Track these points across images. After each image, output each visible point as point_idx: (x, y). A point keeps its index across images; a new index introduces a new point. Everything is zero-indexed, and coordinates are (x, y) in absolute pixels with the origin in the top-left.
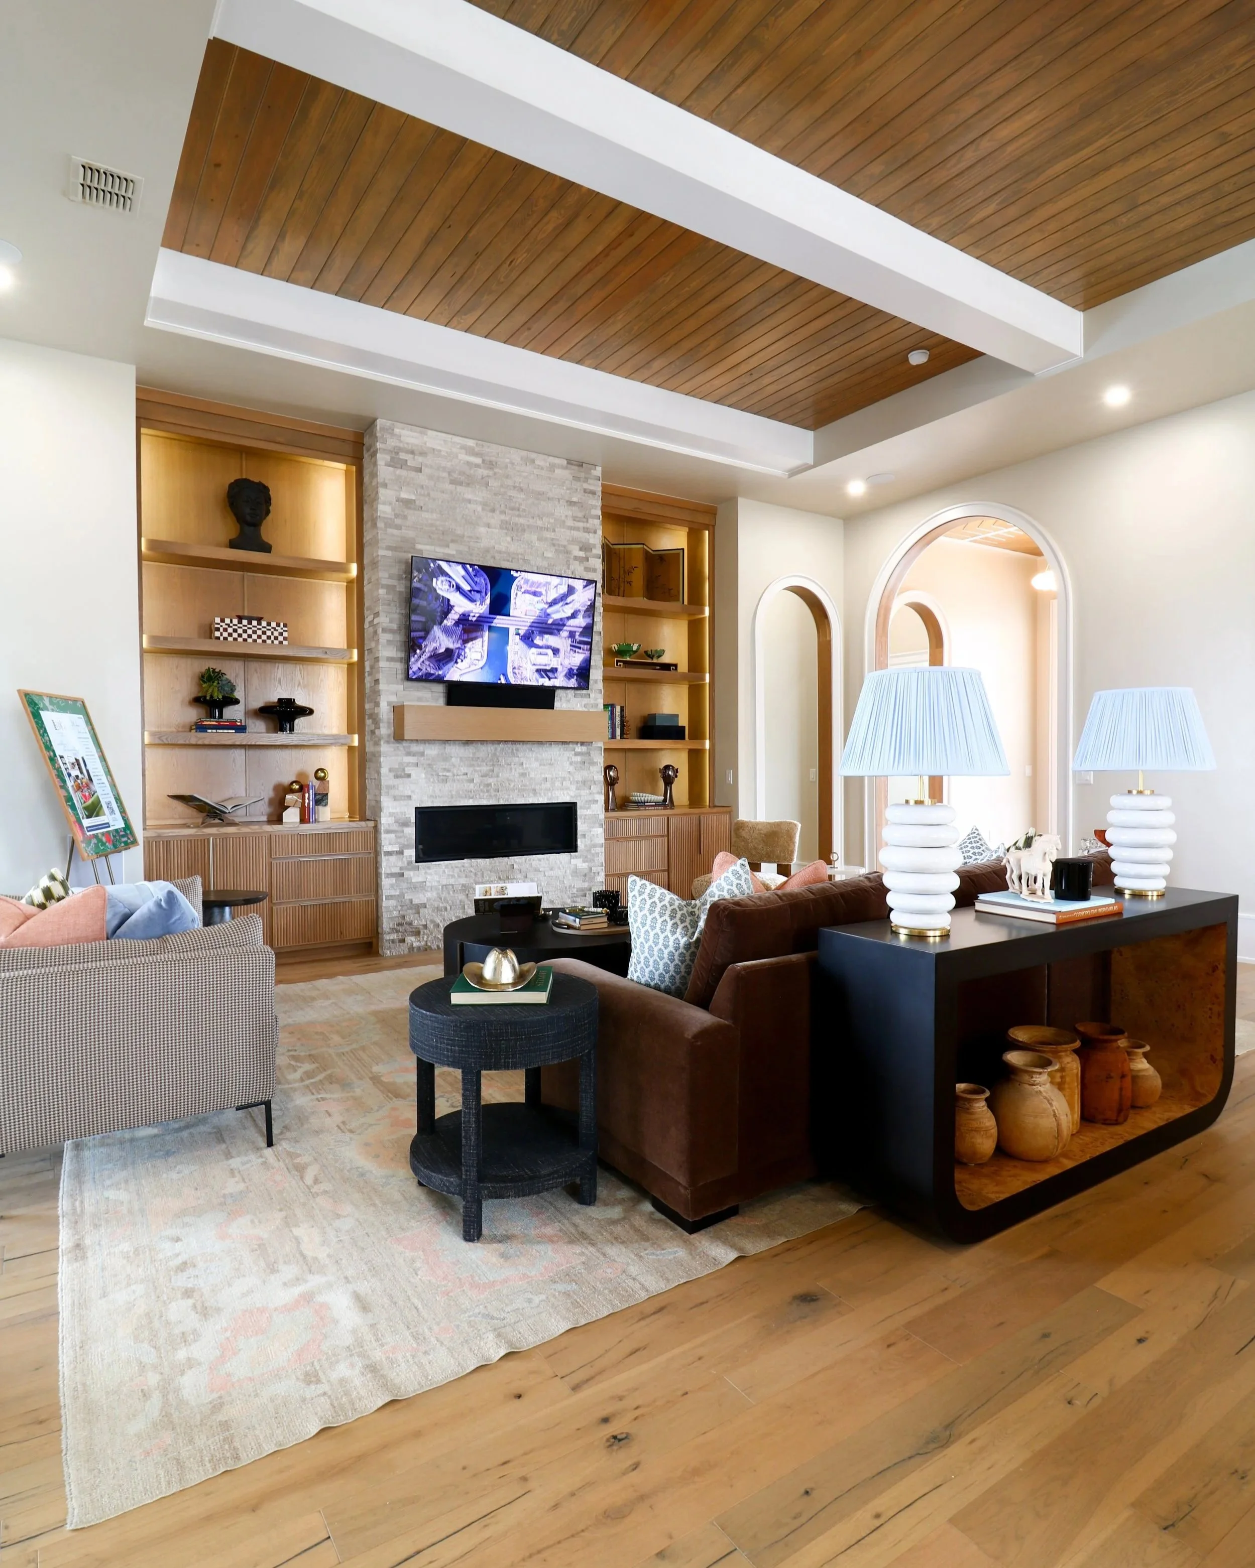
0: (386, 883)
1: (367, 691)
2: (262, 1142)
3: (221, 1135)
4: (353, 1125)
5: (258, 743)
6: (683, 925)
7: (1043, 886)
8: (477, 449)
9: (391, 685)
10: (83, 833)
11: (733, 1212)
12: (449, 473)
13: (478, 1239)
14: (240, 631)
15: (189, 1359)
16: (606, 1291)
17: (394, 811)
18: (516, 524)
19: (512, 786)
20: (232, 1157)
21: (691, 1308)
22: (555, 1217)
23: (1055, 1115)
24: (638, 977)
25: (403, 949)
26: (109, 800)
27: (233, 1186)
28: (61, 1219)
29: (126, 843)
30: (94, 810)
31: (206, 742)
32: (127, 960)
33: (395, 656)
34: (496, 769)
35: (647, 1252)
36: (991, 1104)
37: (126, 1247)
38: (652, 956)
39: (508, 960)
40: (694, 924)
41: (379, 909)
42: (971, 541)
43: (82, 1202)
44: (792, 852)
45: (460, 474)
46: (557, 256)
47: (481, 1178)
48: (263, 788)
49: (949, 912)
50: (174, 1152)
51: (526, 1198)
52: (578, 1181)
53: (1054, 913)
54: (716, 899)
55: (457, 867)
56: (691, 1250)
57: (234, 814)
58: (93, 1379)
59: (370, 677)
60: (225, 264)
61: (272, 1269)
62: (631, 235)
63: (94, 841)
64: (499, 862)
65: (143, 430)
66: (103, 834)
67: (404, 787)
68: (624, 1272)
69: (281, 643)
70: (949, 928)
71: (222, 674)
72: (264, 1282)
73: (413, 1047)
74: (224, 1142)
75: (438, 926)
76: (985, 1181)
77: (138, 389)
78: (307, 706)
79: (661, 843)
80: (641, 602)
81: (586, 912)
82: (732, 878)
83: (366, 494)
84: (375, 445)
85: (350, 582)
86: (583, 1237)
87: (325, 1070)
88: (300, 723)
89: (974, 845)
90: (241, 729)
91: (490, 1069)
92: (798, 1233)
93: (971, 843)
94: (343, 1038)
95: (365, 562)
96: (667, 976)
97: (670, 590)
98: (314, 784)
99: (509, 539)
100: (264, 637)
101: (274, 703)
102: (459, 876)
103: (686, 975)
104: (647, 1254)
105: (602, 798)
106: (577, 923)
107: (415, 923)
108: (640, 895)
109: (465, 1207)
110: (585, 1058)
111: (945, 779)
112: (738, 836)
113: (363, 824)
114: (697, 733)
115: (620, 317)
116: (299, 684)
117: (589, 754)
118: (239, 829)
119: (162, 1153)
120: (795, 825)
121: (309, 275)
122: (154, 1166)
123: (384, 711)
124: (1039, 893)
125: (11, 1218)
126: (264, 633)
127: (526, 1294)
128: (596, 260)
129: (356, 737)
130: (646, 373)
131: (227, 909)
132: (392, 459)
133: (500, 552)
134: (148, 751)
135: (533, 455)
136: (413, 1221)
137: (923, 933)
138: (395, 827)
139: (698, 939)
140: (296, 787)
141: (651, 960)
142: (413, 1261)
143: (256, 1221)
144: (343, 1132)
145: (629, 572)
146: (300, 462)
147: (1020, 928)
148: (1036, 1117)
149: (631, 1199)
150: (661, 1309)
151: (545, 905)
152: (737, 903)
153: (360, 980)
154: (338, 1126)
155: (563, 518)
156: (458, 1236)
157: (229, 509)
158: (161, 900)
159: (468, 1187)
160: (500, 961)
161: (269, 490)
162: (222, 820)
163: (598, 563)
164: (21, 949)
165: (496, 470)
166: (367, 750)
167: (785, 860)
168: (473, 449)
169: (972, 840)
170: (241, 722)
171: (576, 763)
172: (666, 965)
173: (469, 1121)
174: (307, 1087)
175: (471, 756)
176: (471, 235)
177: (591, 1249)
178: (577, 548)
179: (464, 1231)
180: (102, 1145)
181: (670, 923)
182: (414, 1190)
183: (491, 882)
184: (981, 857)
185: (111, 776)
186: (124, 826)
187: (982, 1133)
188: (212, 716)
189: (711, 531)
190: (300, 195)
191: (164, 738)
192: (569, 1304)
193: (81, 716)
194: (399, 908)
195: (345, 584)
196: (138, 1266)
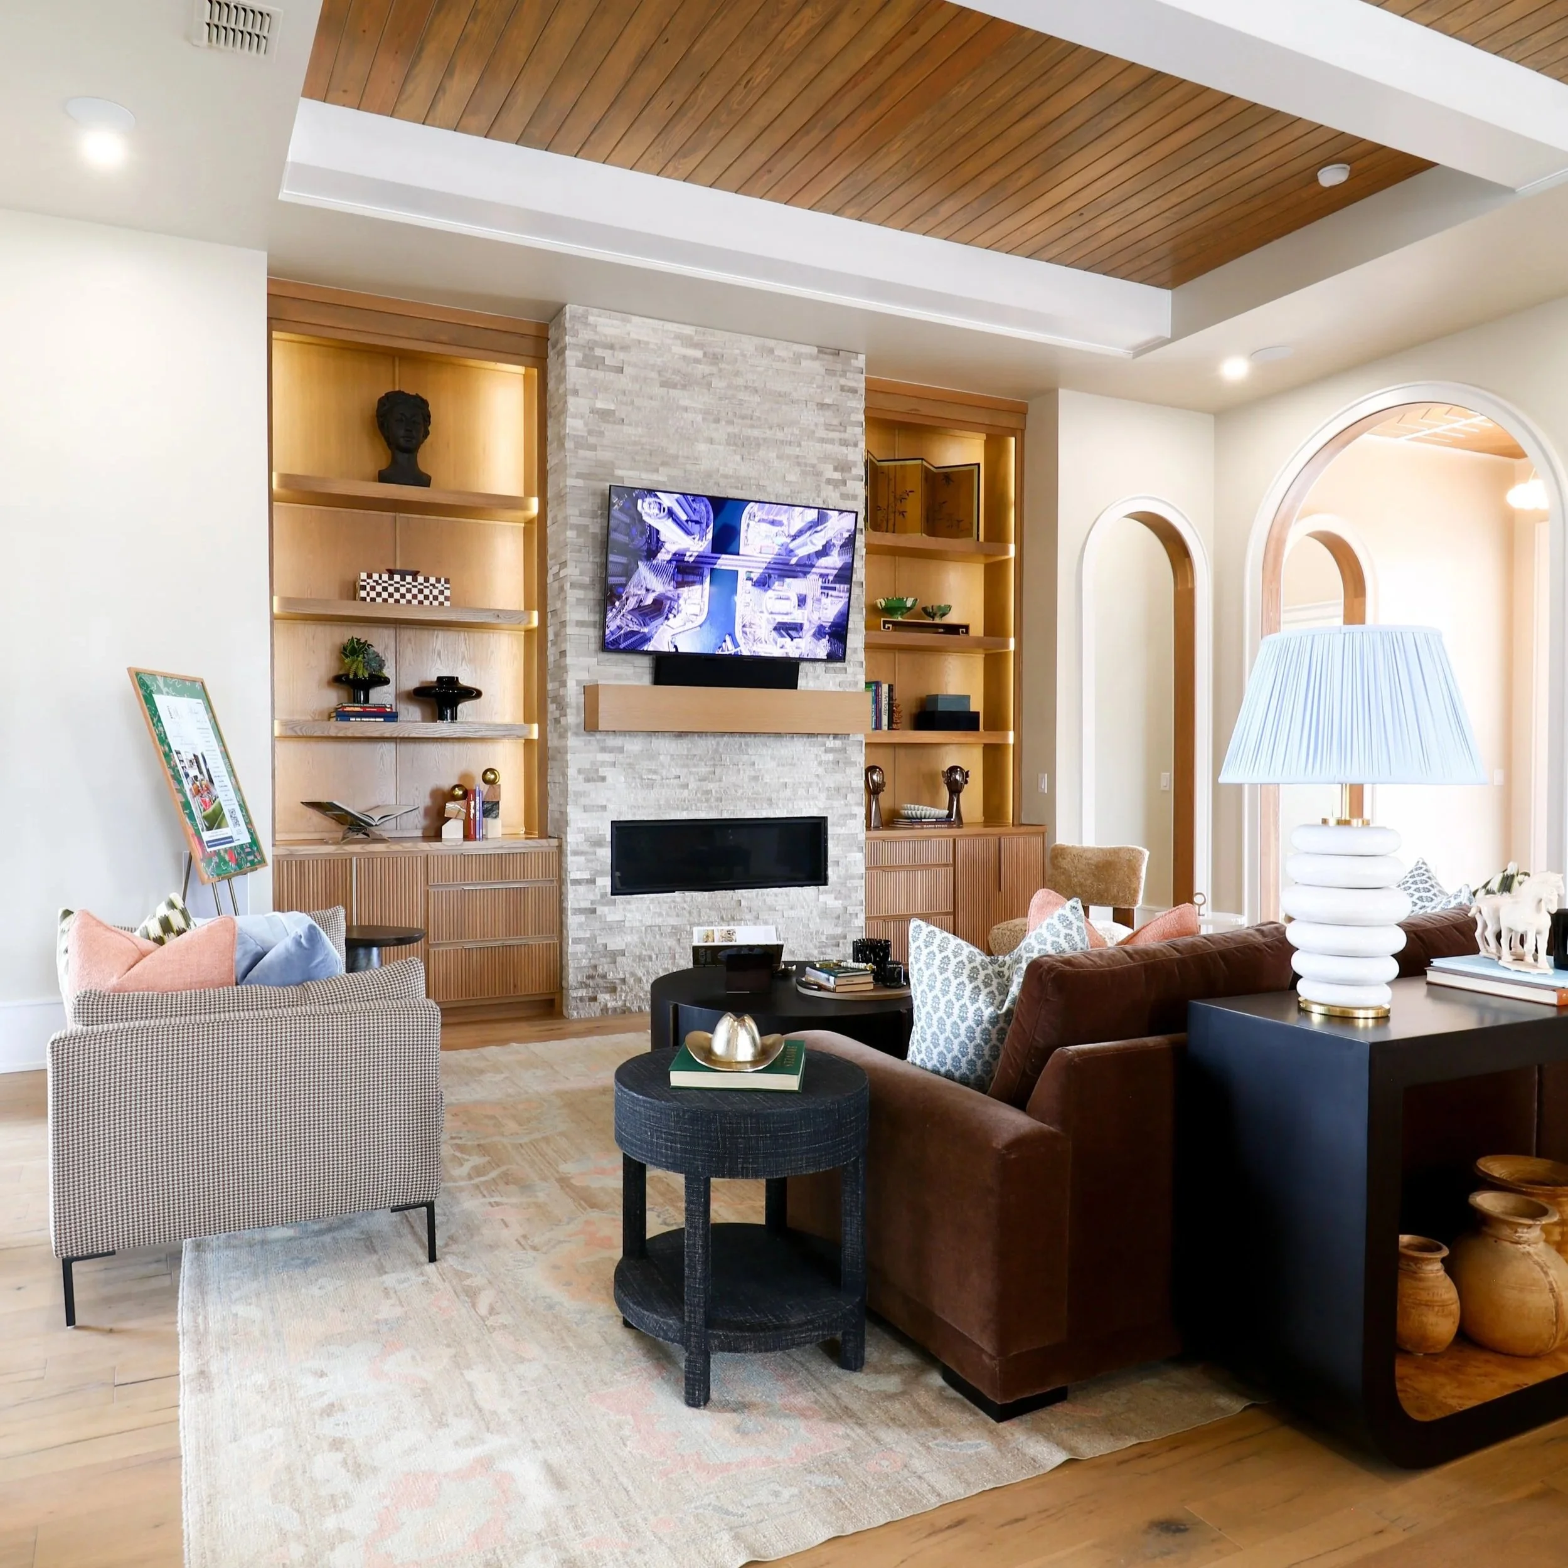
0: (573, 921)
1: (550, 666)
2: (424, 1258)
3: (372, 1242)
4: (537, 1240)
5: (411, 736)
6: (988, 990)
7: (1536, 950)
8: (696, 338)
9: (581, 659)
10: (204, 850)
11: (1059, 1396)
12: (659, 372)
13: (705, 1404)
14: (391, 589)
15: (340, 1530)
16: (882, 1491)
17: (585, 826)
18: (748, 438)
19: (739, 794)
20: (386, 1273)
21: (1002, 1526)
22: (808, 1383)
23: (1552, 1290)
24: (922, 1060)
25: (595, 1010)
26: (232, 807)
27: (388, 1310)
28: (181, 1337)
29: (252, 862)
30: (214, 820)
31: (349, 735)
32: (261, 1012)
33: (587, 619)
34: (718, 770)
35: (937, 1442)
36: (1451, 1267)
37: (259, 1378)
38: (943, 1031)
39: (746, 1030)
40: (1004, 990)
41: (564, 955)
42: (1409, 440)
43: (205, 1318)
44: (1136, 891)
45: (673, 373)
46: (808, 69)
47: (710, 1323)
48: (417, 793)
49: (1389, 984)
50: (315, 1261)
51: (769, 1354)
52: (839, 1336)
53: (1554, 989)
54: (1035, 955)
55: (666, 902)
56: (1000, 1444)
57: (382, 827)
58: (223, 1544)
59: (554, 648)
60: (378, 113)
61: (440, 1422)
62: (913, 33)
63: (216, 859)
64: (722, 897)
65: (275, 334)
66: (226, 850)
67: (598, 794)
68: (906, 1466)
69: (441, 604)
70: (1387, 1007)
71: (369, 645)
72: (430, 1438)
73: (620, 1140)
74: (375, 1252)
75: (640, 980)
76: (1441, 1379)
77: (270, 282)
78: (474, 686)
79: (944, 877)
80: (918, 539)
81: (843, 968)
82: (1059, 926)
83: (551, 404)
84: (563, 339)
85: (529, 522)
86: (845, 1414)
87: (498, 1166)
88: (465, 708)
89: (1421, 886)
90: (392, 717)
91: (723, 1177)
92: (1155, 1434)
93: (1415, 883)
94: (520, 1125)
95: (550, 494)
96: (964, 1060)
97: (959, 521)
98: (482, 789)
99: (738, 458)
100: (421, 597)
101: (432, 682)
102: (668, 915)
103: (991, 1060)
104: (937, 1445)
105: (862, 811)
106: (831, 982)
107: (610, 976)
108: (927, 947)
109: (688, 1360)
110: (850, 1168)
111: (1367, 790)
112: (1056, 866)
113: (544, 842)
114: (996, 722)
115: (898, 144)
116: (463, 658)
117: (844, 750)
118: (388, 847)
119: (299, 1261)
120: (1140, 853)
121: (484, 119)
122: (290, 1278)
123: (573, 693)
124: (1529, 959)
125: (121, 1332)
126: (421, 591)
127: (772, 1485)
128: (865, 70)
129: (535, 727)
130: (931, 221)
131: (375, 950)
132: (585, 356)
133: (726, 476)
134: (281, 748)
135: (771, 343)
136: (619, 1374)
137: (1348, 1013)
138: (585, 847)
139: (1009, 1012)
140: (458, 792)
141: (942, 1038)
142: (620, 1426)
143: (418, 1358)
144: (524, 1249)
145: (902, 499)
146: (466, 366)
147: (1498, 1011)
148: (1521, 1290)
149: (913, 1367)
150: (959, 1523)
151: (785, 957)
152: (1068, 962)
153: (538, 1047)
154: (517, 1240)
155: (812, 427)
156: (679, 1398)
157: (379, 433)
158: (301, 936)
159: (692, 1333)
160: (735, 1031)
161: (428, 405)
162: (368, 835)
163: (859, 489)
164: (136, 993)
165: (723, 366)
166: (549, 744)
167: (1125, 902)
168: (690, 338)
169: (1418, 879)
170: (391, 708)
171: (828, 762)
172: (963, 1045)
173: (694, 1244)
174: (477, 1187)
175: (685, 753)
176: (695, 49)
177: (859, 1431)
178: (831, 467)
179: (687, 1393)
180: (228, 1246)
181: (970, 987)
182: (620, 1334)
183: (711, 923)
184: (1433, 904)
185: (235, 777)
186: (250, 841)
187: (1436, 1309)
188: (355, 700)
189: (1019, 437)
190: (474, 15)
191: (297, 729)
192: (830, 1505)
193: (200, 701)
194: (590, 955)
195: (523, 525)
196: (275, 1405)
